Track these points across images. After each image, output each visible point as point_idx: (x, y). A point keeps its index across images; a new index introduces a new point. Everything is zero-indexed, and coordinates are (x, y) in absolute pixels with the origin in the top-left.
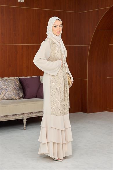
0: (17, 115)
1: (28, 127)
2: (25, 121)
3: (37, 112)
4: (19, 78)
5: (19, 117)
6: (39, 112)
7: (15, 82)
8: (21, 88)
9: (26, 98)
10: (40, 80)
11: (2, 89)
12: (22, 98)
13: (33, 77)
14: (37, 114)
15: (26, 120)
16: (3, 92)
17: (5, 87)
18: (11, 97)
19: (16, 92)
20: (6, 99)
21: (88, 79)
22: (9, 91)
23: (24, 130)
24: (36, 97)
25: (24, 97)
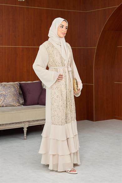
0: (16, 123)
1: (29, 136)
2: (25, 130)
3: (38, 120)
4: (19, 83)
5: (19, 126)
6: (41, 120)
7: (14, 87)
8: (21, 94)
9: (26, 105)
10: (42, 85)
11: (1, 95)
12: (22, 105)
13: (34, 82)
14: (39, 123)
15: (27, 128)
16: (2, 98)
17: (4, 93)
18: (11, 104)
19: (16, 98)
20: (5, 105)
21: (94, 85)
22: (8, 97)
23: (25, 139)
24: (38, 104)
25: (25, 104)
